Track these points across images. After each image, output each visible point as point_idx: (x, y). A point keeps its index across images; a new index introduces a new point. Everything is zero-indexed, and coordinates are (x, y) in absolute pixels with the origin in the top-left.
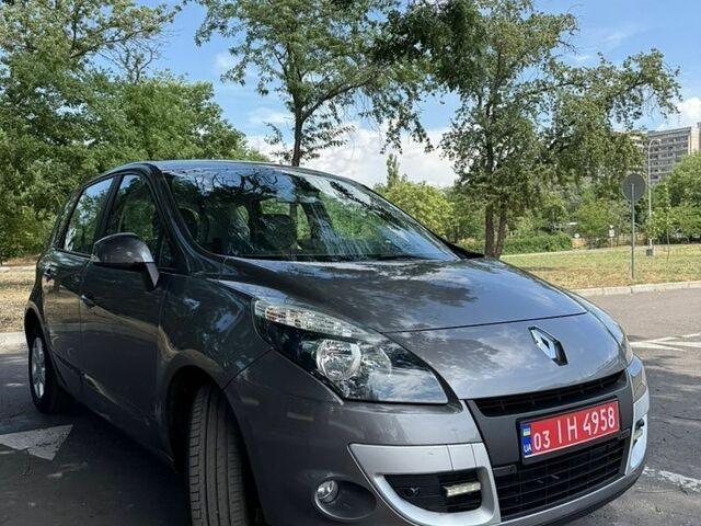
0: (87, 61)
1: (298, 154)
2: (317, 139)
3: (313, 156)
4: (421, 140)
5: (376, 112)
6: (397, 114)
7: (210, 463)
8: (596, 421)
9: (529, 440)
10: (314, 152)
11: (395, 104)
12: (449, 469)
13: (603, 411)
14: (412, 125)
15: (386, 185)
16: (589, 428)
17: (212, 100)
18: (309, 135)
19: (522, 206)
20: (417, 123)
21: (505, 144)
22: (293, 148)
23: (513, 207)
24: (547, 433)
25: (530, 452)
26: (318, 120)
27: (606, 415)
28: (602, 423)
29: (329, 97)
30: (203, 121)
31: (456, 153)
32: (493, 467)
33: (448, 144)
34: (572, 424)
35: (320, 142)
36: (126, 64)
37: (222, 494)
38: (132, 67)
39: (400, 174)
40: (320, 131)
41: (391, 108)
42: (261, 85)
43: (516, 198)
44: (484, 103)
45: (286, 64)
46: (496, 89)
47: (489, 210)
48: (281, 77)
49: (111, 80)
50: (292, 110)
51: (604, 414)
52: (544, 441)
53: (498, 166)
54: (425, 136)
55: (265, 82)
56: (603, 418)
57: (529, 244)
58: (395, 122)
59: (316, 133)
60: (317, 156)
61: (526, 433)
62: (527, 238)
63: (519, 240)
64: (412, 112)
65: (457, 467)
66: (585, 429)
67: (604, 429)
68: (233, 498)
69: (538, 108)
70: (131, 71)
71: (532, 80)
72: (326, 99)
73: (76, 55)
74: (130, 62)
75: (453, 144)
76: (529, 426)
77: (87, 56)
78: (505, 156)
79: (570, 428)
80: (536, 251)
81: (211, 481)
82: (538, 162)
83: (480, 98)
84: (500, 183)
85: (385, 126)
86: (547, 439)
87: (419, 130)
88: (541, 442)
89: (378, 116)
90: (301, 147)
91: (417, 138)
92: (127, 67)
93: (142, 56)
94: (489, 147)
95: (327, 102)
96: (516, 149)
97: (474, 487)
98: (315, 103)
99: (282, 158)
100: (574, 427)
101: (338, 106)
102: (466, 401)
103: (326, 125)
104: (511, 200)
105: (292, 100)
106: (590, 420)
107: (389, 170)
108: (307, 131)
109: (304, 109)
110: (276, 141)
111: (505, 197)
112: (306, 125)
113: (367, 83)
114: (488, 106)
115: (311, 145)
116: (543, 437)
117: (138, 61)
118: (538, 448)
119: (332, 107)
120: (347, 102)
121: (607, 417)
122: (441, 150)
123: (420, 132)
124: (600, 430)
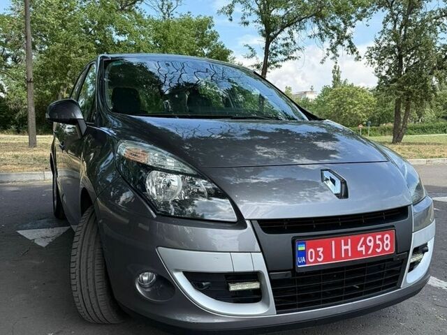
0: (137, 8)
1: (266, 65)
2: (279, 55)
3: (277, 66)
4: (353, 53)
5: (320, 35)
6: (335, 35)
7: (84, 254)
8: (371, 244)
9: (304, 253)
10: (278, 63)
11: (334, 28)
12: (232, 270)
13: (378, 237)
14: (346, 43)
15: (331, 86)
16: (363, 249)
17: (213, 29)
18: (274, 52)
19: (421, 99)
20: (350, 42)
21: (412, 56)
22: (263, 61)
23: (415, 100)
24: (321, 249)
25: (304, 263)
26: (280, 42)
27: (381, 240)
28: (376, 246)
29: (289, 25)
30: (207, 44)
31: (376, 61)
32: (269, 272)
33: (370, 55)
34: (346, 244)
35: (281, 57)
36: (161, 9)
37: (90, 276)
38: (165, 11)
39: (342, 79)
40: (282, 49)
41: (331, 31)
42: (243, 18)
43: (417, 94)
44: (398, 26)
45: (261, 4)
46: (407, 16)
47: (398, 102)
48: (258, 13)
49: (146, 17)
50: (264, 35)
51: (379, 239)
52: (317, 256)
53: (406, 71)
54: (355, 50)
55: (246, 16)
56: (378, 242)
57: (431, 128)
58: (334, 41)
59: (279, 50)
60: (279, 66)
61: (301, 248)
62: (431, 124)
63: (425, 125)
64: (347, 34)
65: (237, 270)
66: (359, 249)
67: (378, 250)
68: (97, 279)
69: (438, 29)
70: (164, 14)
71: (435, 9)
72: (287, 26)
73: (130, 4)
74: (164, 7)
75: (374, 55)
76: (305, 243)
77: (137, 5)
78: (411, 64)
79: (344, 248)
80: (437, 133)
81: (83, 266)
82: (434, 68)
83: (395, 22)
84: (407, 83)
85: (327, 44)
86: (320, 254)
87: (351, 46)
88: (314, 256)
89: (321, 37)
90: (268, 60)
91: (350, 52)
92: (162, 11)
93: (172, 4)
94: (400, 58)
95: (287, 29)
96: (421, 59)
97: (255, 285)
98: (279, 30)
99: (255, 68)
100: (349, 247)
101: (294, 32)
102: (251, 220)
103: (287, 45)
104: (414, 94)
105: (264, 28)
106: (365, 243)
107: (334, 77)
108: (273, 50)
109: (271, 34)
110: (252, 56)
111: (409, 93)
112: (272, 45)
113: (315, 15)
114: (401, 28)
115: (275, 59)
116: (317, 253)
117: (169, 7)
118: (310, 260)
119: (290, 33)
120: (301, 28)
121: (383, 242)
122: (365, 60)
123: (352, 48)
124: (374, 251)
